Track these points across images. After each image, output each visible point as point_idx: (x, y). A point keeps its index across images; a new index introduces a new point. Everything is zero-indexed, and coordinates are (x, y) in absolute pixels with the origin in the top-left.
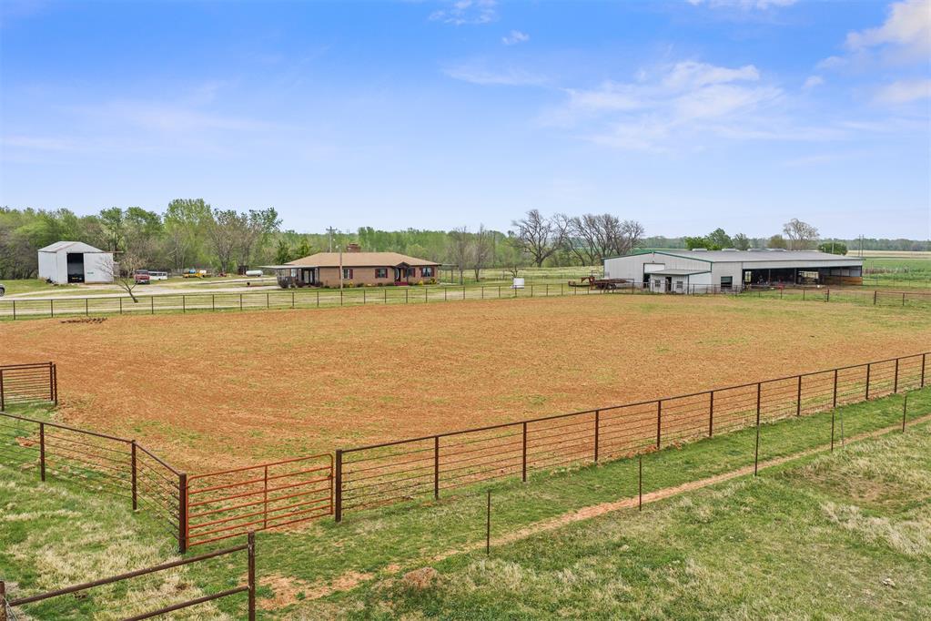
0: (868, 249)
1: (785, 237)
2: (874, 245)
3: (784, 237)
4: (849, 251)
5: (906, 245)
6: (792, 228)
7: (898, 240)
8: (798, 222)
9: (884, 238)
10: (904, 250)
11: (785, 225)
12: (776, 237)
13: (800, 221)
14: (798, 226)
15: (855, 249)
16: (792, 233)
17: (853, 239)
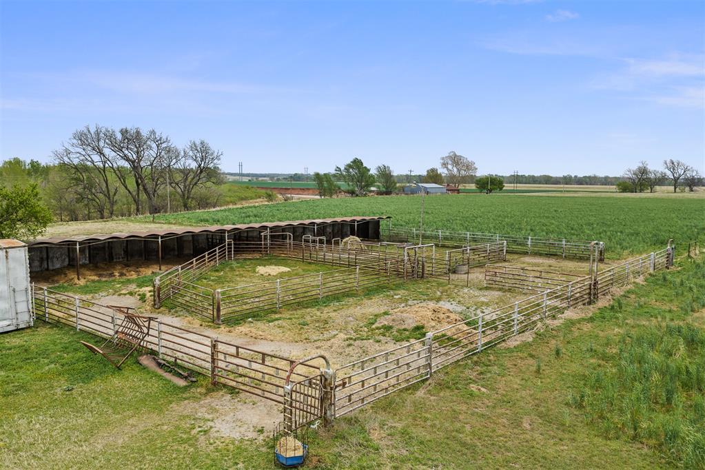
0: (520, 183)
1: (443, 171)
2: (524, 180)
3: (439, 171)
4: (505, 185)
5: (547, 180)
6: (450, 162)
7: (541, 176)
8: (455, 155)
9: (531, 174)
10: (546, 184)
11: (443, 159)
12: (433, 170)
13: (457, 154)
14: (456, 160)
15: (511, 183)
16: (450, 167)
17: (508, 175)
